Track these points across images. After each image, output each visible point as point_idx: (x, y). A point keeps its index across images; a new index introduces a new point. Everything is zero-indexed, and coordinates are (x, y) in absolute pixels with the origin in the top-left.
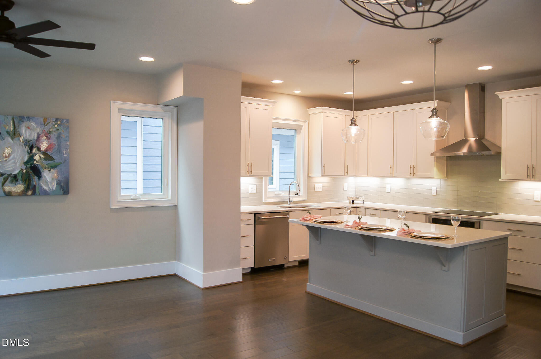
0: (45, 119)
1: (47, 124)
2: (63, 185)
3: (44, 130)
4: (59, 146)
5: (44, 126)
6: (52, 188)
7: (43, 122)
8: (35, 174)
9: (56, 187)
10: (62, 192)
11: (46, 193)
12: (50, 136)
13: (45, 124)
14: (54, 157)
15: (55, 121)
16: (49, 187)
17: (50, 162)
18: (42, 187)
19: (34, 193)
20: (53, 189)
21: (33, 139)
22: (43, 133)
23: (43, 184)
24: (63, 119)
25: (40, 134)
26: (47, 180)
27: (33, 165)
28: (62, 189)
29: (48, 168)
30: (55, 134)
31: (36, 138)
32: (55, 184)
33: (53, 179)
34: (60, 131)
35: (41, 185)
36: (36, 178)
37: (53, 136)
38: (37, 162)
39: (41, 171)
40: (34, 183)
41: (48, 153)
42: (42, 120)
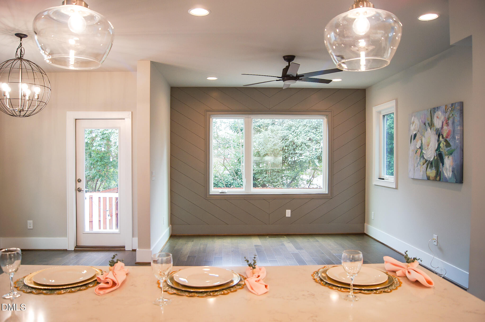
0: (446, 106)
1: (447, 111)
2: (455, 173)
3: (445, 118)
4: (454, 131)
5: (445, 113)
6: (449, 175)
7: (445, 109)
8: (440, 161)
9: (452, 174)
10: (455, 180)
11: (446, 181)
12: (448, 122)
13: (446, 111)
14: (451, 143)
15: (451, 106)
16: (448, 175)
17: (449, 148)
18: (444, 173)
19: (440, 180)
20: (450, 177)
21: (440, 128)
22: (445, 120)
23: (445, 171)
24: (456, 103)
25: (443, 122)
26: (447, 167)
27: (440, 152)
28: (455, 177)
29: (448, 155)
30: (451, 120)
31: (441, 127)
32: (451, 172)
33: (450, 167)
34: (454, 116)
35: (443, 172)
36: (441, 164)
37: (450, 122)
38: (442, 149)
39: (444, 158)
40: (440, 170)
41: (448, 139)
42: (444, 107)
